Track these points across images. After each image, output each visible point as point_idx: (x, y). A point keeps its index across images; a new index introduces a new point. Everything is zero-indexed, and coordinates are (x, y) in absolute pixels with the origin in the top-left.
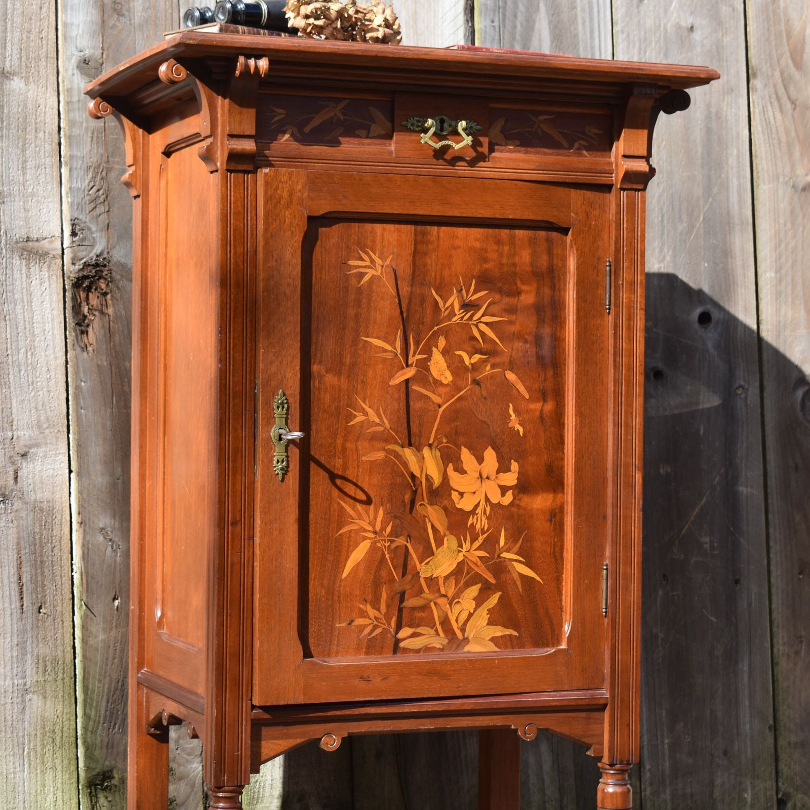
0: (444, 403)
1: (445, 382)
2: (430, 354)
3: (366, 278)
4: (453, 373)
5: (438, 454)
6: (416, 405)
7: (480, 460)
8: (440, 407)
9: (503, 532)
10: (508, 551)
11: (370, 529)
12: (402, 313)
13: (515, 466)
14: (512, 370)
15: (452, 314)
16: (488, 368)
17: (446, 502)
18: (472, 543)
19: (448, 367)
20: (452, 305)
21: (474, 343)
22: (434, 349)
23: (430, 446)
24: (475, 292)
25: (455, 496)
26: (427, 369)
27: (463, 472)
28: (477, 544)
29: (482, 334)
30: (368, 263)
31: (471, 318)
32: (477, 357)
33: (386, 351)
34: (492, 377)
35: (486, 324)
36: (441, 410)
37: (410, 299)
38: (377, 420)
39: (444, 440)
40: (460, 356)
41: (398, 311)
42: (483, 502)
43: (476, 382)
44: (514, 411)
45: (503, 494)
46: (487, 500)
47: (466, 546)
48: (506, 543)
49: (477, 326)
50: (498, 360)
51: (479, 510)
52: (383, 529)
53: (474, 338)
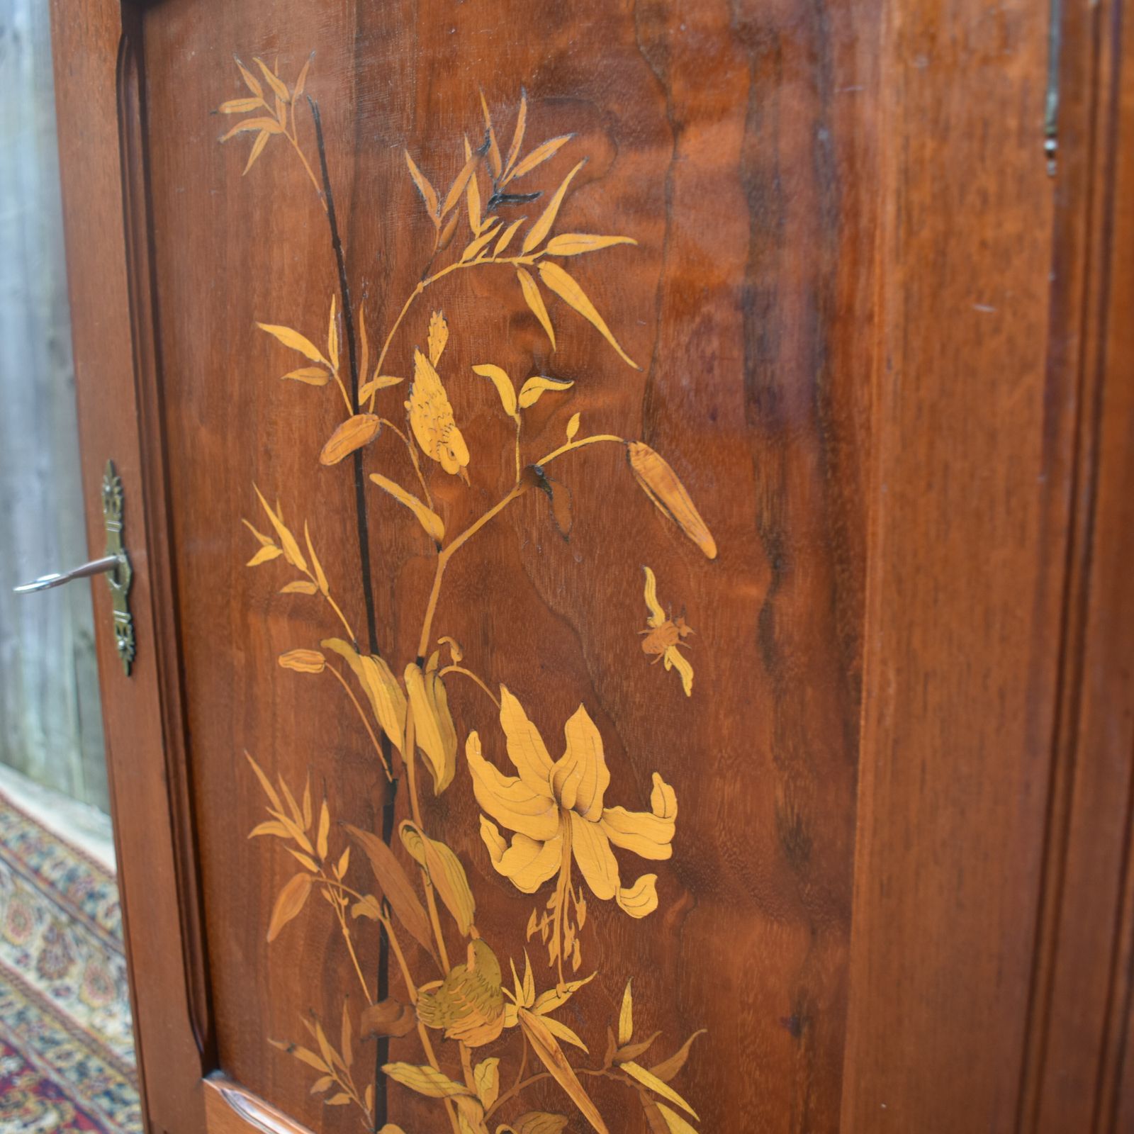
0: (452, 534)
1: (451, 468)
2: (408, 374)
3: (257, 149)
4: (471, 440)
5: (441, 692)
6: (382, 534)
7: (556, 745)
8: (440, 547)
9: (627, 998)
10: (645, 1061)
11: (306, 845)
12: (336, 243)
13: (664, 795)
14: (652, 440)
15: (463, 235)
16: (573, 427)
17: (466, 844)
18: (539, 991)
19: (458, 419)
20: (462, 204)
21: (529, 336)
22: (419, 358)
23: (421, 663)
24: (527, 148)
25: (488, 833)
26: (402, 420)
27: (508, 769)
28: (552, 1000)
29: (552, 299)
30: (258, 102)
31: (515, 246)
32: (538, 386)
33: (307, 363)
34: (584, 458)
35: (566, 263)
36: (444, 556)
37: (354, 193)
38: (301, 564)
39: (456, 656)
40: (488, 382)
41: (328, 240)
42: (565, 881)
43: (536, 478)
44: (661, 595)
45: (627, 880)
46: (578, 879)
47: (525, 991)
48: (637, 1037)
49: (534, 271)
50: (603, 400)
51: (556, 901)
52: (333, 858)
53: (525, 319)
